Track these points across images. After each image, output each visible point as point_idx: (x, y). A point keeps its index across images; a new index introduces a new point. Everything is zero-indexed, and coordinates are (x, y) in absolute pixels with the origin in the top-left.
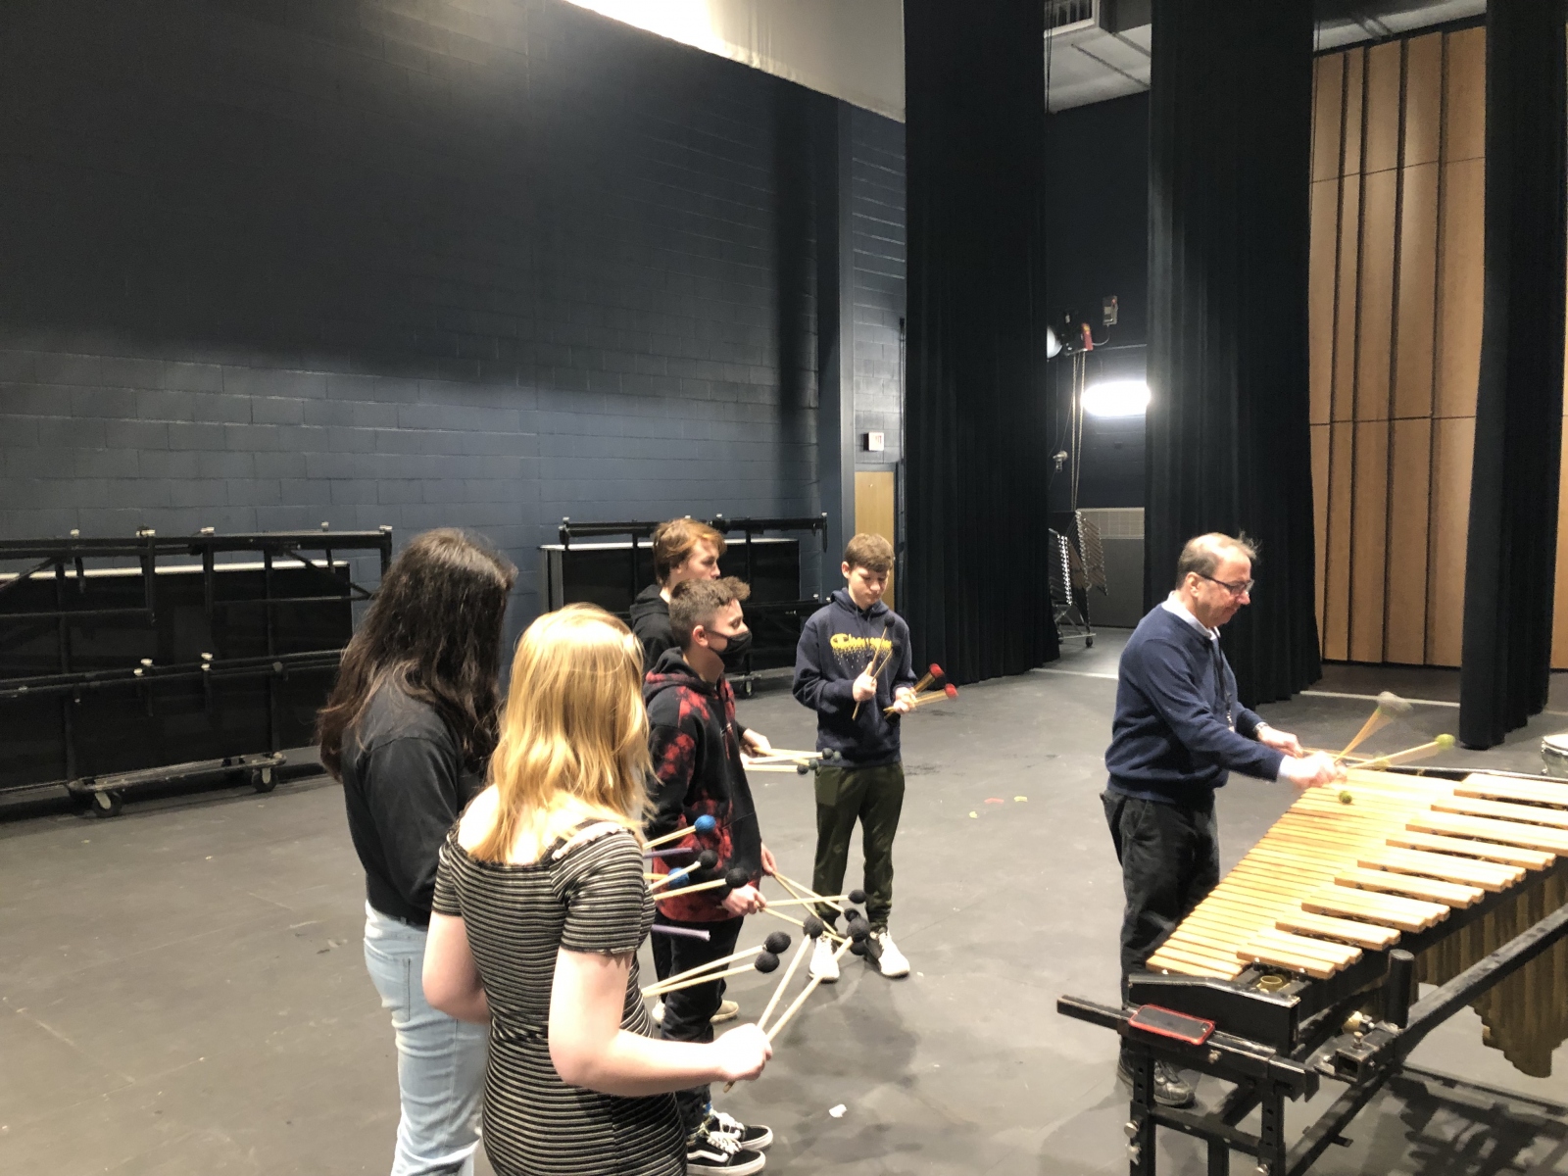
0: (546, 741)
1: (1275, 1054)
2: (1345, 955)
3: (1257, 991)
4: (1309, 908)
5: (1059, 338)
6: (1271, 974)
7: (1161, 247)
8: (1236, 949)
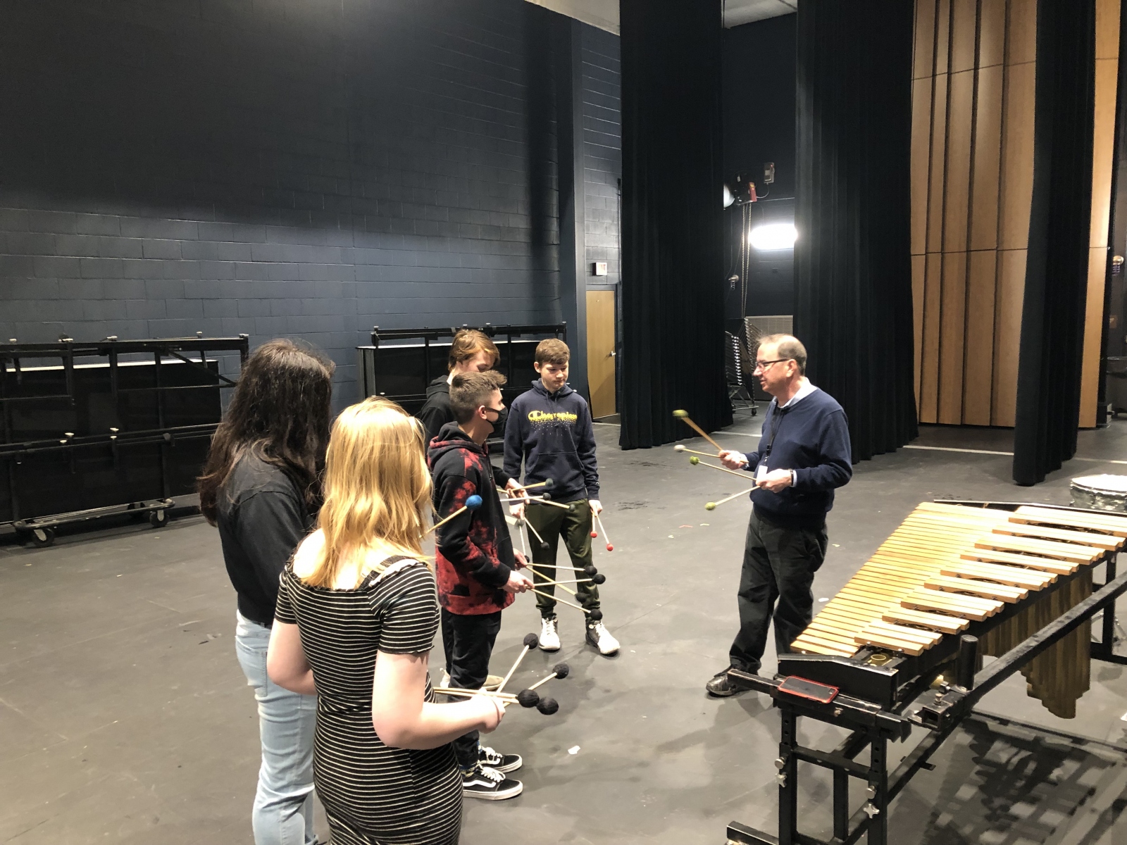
0: (367, 498)
1: (881, 709)
2: (929, 638)
3: (868, 666)
4: (905, 605)
5: (733, 194)
6: (879, 653)
7: (804, 125)
8: (854, 635)
